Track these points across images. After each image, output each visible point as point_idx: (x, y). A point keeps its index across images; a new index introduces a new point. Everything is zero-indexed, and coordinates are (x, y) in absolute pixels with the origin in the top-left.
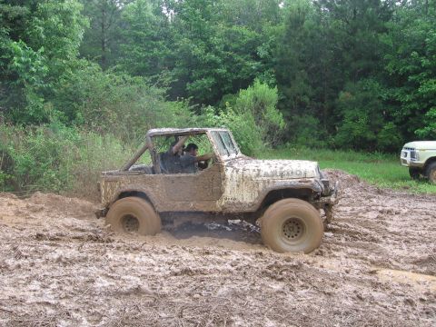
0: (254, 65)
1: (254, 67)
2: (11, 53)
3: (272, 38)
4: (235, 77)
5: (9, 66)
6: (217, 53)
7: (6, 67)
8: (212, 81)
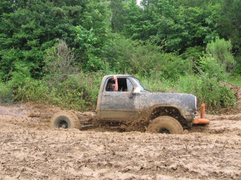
0: (205, 29)
1: (205, 30)
2: (75, 32)
3: (214, 13)
4: (193, 37)
5: (75, 40)
6: (181, 24)
7: (73, 41)
8: (180, 40)
